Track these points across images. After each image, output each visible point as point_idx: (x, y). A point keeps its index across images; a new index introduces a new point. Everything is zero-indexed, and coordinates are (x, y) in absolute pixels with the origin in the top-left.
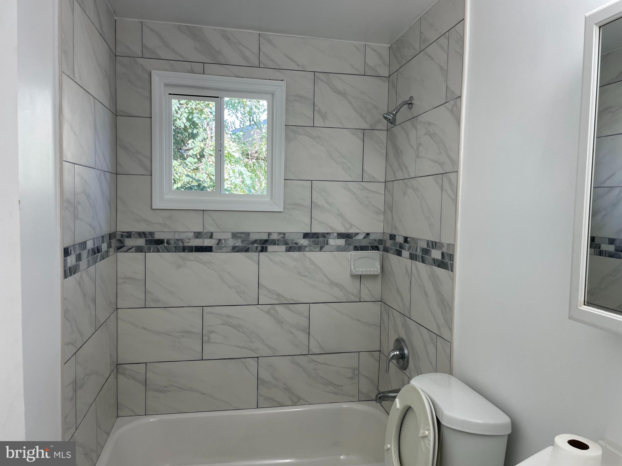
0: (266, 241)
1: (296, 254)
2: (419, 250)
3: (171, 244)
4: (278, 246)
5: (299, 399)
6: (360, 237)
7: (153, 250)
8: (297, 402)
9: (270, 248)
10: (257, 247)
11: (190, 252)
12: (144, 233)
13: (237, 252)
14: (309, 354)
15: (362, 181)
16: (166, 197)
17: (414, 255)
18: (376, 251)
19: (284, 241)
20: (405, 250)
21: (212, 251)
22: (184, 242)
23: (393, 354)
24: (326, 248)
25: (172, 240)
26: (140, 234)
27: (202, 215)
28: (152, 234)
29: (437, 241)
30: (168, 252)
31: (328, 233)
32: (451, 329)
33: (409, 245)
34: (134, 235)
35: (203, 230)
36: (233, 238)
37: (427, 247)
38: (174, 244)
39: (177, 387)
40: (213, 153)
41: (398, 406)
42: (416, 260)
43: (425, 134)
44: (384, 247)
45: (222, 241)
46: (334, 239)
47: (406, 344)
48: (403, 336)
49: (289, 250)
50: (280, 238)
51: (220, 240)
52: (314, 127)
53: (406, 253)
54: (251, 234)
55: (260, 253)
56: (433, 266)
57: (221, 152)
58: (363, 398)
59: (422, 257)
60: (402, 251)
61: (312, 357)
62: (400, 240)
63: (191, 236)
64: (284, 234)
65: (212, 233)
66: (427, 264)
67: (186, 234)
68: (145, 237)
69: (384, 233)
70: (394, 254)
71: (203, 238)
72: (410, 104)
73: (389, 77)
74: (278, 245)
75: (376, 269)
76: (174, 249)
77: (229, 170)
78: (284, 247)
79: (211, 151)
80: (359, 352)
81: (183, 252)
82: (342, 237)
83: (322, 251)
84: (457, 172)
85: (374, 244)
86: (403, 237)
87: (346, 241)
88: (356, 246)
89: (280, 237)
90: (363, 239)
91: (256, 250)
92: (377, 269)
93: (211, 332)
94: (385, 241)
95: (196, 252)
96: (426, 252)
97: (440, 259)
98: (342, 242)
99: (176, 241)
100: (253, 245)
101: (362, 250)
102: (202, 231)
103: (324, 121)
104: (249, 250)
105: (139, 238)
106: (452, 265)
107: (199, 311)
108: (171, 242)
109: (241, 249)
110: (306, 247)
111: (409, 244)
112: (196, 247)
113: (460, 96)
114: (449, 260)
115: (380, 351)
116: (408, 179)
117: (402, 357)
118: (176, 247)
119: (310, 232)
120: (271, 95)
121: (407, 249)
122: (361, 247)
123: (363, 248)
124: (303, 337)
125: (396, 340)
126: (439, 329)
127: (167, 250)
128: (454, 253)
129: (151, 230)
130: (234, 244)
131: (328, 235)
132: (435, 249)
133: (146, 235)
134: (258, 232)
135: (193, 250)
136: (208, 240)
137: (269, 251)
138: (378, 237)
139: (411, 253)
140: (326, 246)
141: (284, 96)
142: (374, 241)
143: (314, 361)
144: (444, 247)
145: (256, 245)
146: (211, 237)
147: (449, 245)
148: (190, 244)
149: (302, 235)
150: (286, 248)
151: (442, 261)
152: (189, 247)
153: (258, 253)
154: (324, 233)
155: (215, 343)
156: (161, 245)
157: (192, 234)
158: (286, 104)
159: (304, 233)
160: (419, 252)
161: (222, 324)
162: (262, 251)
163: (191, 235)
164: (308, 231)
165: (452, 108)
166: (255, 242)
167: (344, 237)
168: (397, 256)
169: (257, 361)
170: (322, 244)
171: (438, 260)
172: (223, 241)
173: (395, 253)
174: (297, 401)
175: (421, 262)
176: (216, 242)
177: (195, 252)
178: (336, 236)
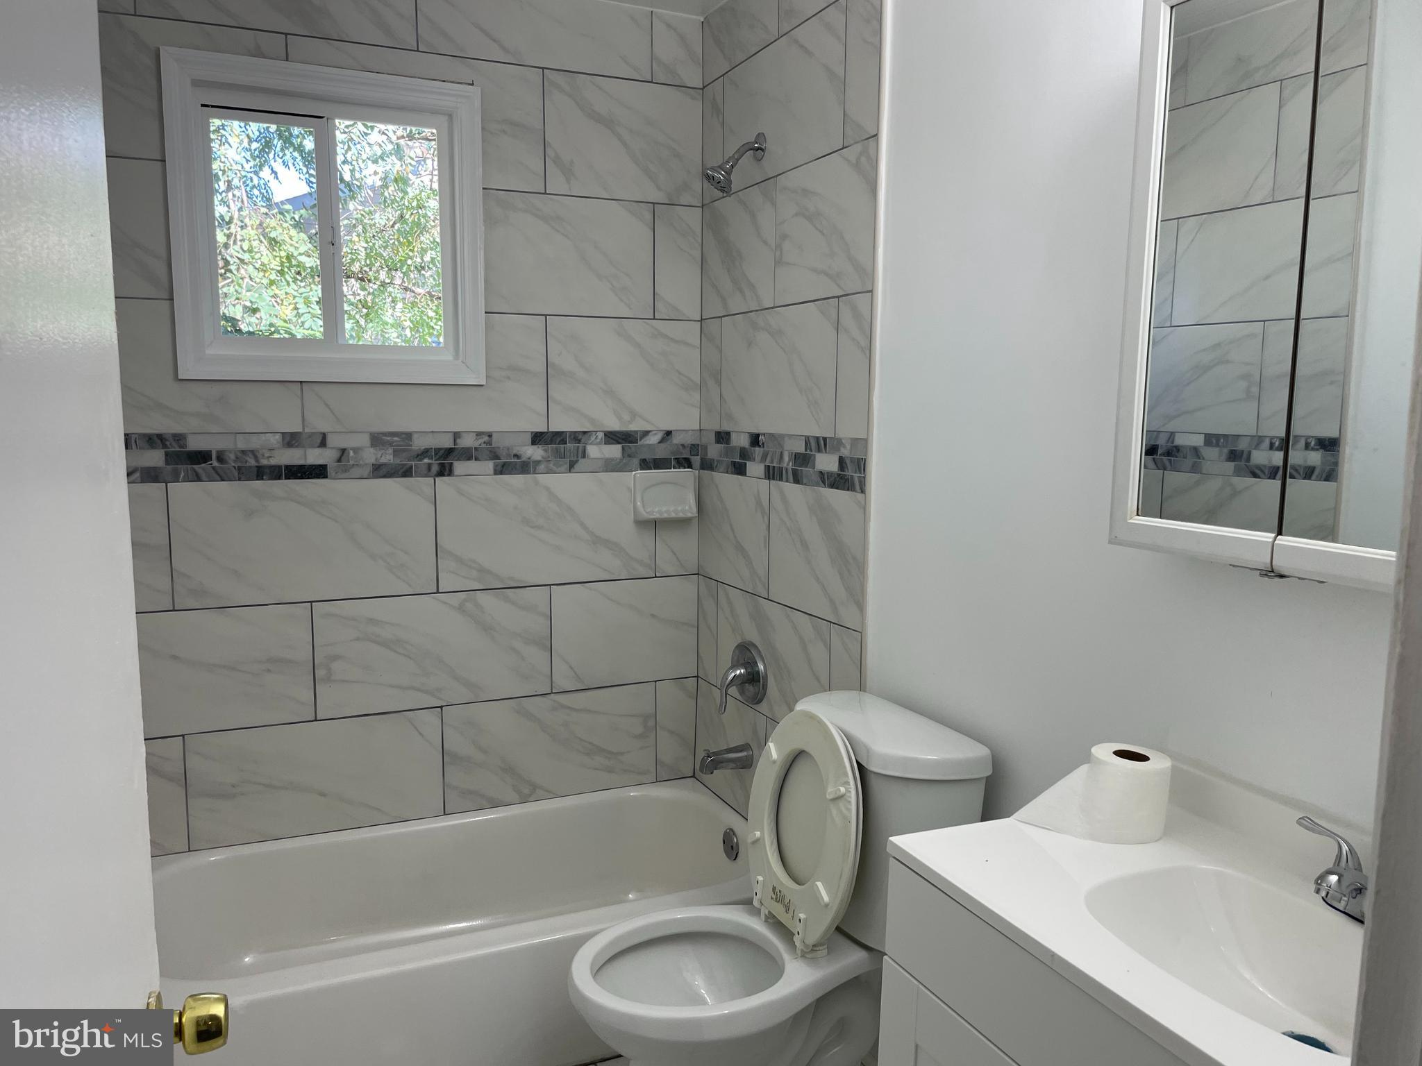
0: (449, 452)
1: (516, 480)
2: (786, 458)
3: (230, 461)
4: (478, 463)
5: (534, 787)
6: (653, 440)
7: (184, 477)
8: (530, 795)
9: (460, 467)
10: (429, 466)
11: (275, 479)
12: (160, 436)
13: (384, 476)
14: (552, 693)
15: (654, 319)
16: (209, 351)
17: (776, 469)
18: (685, 468)
19: (491, 451)
20: (754, 460)
21: (326, 477)
22: (259, 455)
23: (733, 674)
24: (582, 463)
25: (230, 452)
26: (150, 439)
27: (299, 393)
28: (179, 438)
29: (829, 435)
30: (223, 480)
31: (585, 433)
32: (861, 606)
33: (762, 449)
34: (136, 442)
35: (304, 429)
36: (372, 445)
37: (806, 450)
38: (235, 461)
39: (260, 784)
40: (249, 257)
41: (775, 755)
42: (781, 479)
43: (796, 215)
44: (702, 459)
45: (349, 453)
46: (597, 444)
47: (759, 652)
48: (752, 635)
49: (502, 469)
50: (480, 445)
51: (343, 451)
52: (545, 193)
53: (755, 468)
54: (415, 436)
55: (437, 479)
56: (820, 487)
57: (335, 246)
58: (668, 775)
59: (795, 473)
60: (746, 464)
61: (561, 698)
62: (741, 441)
63: (275, 442)
64: (490, 436)
65: (324, 436)
66: (805, 484)
67: (264, 438)
68: (164, 446)
69: (700, 430)
70: (727, 472)
71: (303, 447)
72: (758, 149)
73: (703, 89)
74: (476, 459)
75: (688, 507)
76: (236, 473)
77: (295, 297)
78: (489, 466)
79: (244, 251)
80: (656, 681)
81: (257, 479)
82: (614, 440)
83: (572, 470)
84: (871, 291)
85: (681, 453)
86: (747, 435)
87: (623, 449)
88: (645, 460)
89: (481, 441)
90: (659, 443)
91: (428, 472)
92: (690, 507)
93: (336, 658)
94: (705, 448)
95: (289, 479)
96: (803, 459)
97: (837, 470)
98: (615, 451)
99: (240, 455)
100: (421, 460)
101: (657, 467)
102: (300, 430)
103: (568, 181)
104: (412, 473)
105: (148, 449)
106: (863, 479)
107: (303, 610)
108: (229, 457)
109: (393, 472)
110: (538, 462)
111: (764, 447)
112: (287, 467)
113: (877, 134)
114: (856, 470)
115: (698, 677)
116: (757, 311)
117: (753, 678)
118: (239, 469)
119: (546, 430)
120: (446, 117)
121: (758, 458)
122: (655, 460)
123: (659, 464)
124: (537, 657)
125: (737, 647)
126: (835, 610)
127: (219, 475)
128: (866, 455)
129: (177, 429)
130: (376, 459)
131: (586, 436)
132: (824, 451)
133: (166, 440)
134: (431, 430)
135: (281, 475)
136: (317, 451)
137: (456, 474)
138: (689, 439)
139: (769, 466)
140: (582, 461)
141: (478, 119)
142: (681, 447)
143: (564, 707)
144: (845, 447)
145: (426, 461)
146: (323, 444)
147: (855, 442)
148: (273, 462)
149: (529, 438)
150: (496, 466)
151: (839, 475)
152: (271, 467)
153: (432, 479)
154: (576, 432)
155: (344, 681)
156: (203, 465)
157: (278, 437)
158: (484, 141)
159: (532, 432)
160: (787, 463)
161: (358, 639)
162: (441, 474)
163: (275, 440)
164: (542, 428)
165: (858, 159)
166: (425, 453)
167: (620, 441)
168: (736, 476)
169: (440, 715)
170: (574, 456)
171: (830, 474)
172: (351, 453)
173: (730, 470)
174: (528, 792)
175: (792, 481)
176: (334, 454)
177: (287, 478)
178: (602, 439)
